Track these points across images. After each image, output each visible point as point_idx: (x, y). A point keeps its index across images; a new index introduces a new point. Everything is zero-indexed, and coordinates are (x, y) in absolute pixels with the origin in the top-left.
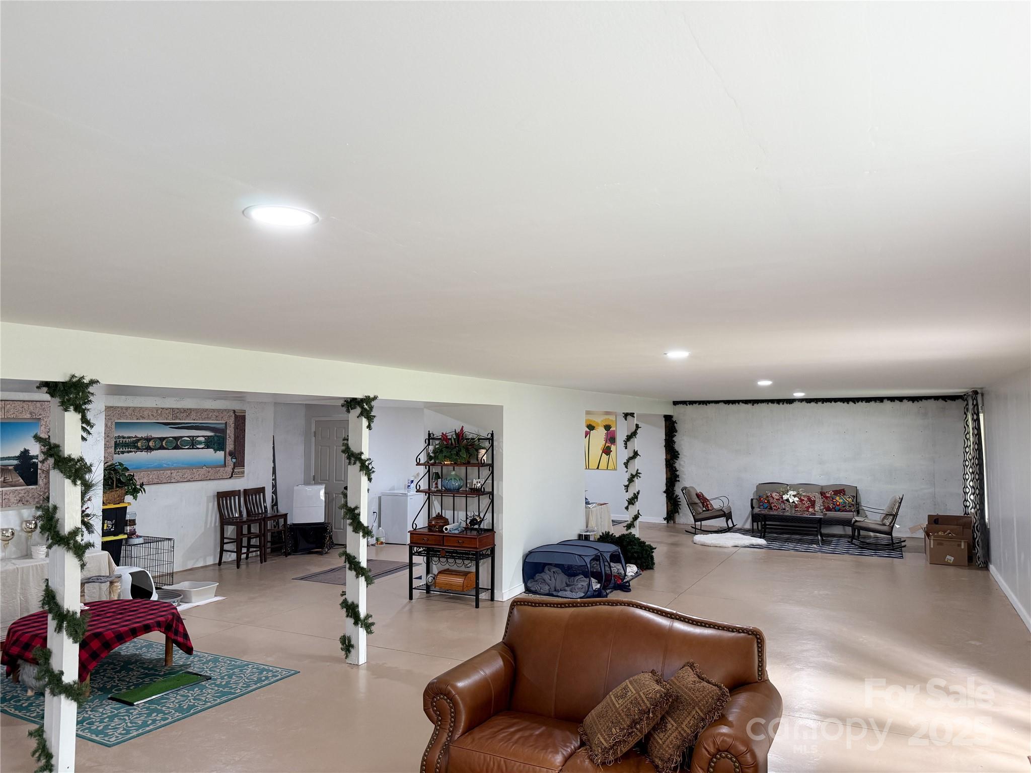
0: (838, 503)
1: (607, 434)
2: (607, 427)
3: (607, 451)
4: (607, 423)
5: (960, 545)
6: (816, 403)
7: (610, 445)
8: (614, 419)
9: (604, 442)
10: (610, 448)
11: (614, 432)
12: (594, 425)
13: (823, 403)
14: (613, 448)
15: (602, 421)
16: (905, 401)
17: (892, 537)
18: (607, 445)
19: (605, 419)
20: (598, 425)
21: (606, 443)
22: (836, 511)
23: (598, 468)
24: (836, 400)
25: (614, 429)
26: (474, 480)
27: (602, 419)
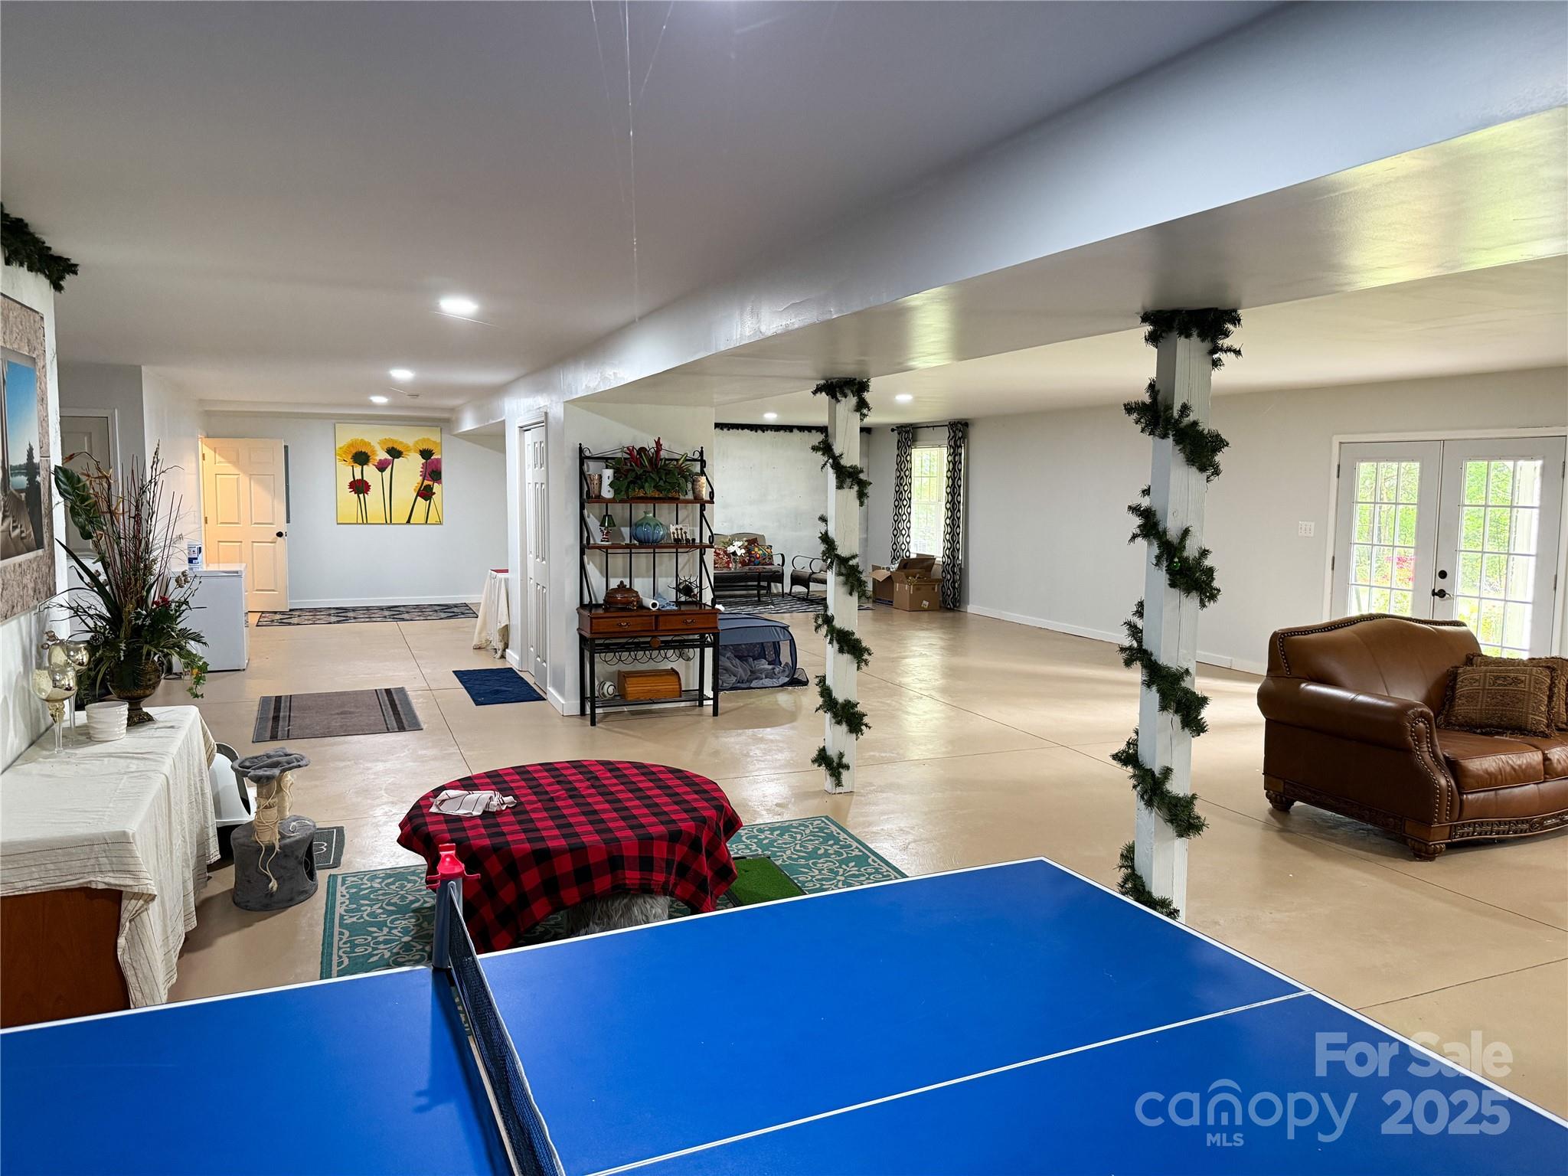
0: (758, 556)
1: (425, 466)
2: (426, 454)
3: (426, 493)
4: (425, 447)
5: (934, 589)
6: (722, 429)
7: (431, 483)
8: (439, 441)
9: (421, 478)
10: (432, 489)
11: (439, 461)
12: (399, 448)
13: (729, 430)
14: (436, 488)
15: (417, 442)
16: (814, 432)
17: (808, 591)
18: (426, 483)
19: (424, 441)
20: (408, 449)
21: (424, 479)
22: (755, 565)
23: (408, 522)
24: (743, 427)
25: (439, 457)
26: (671, 526)
27: (417, 439)
